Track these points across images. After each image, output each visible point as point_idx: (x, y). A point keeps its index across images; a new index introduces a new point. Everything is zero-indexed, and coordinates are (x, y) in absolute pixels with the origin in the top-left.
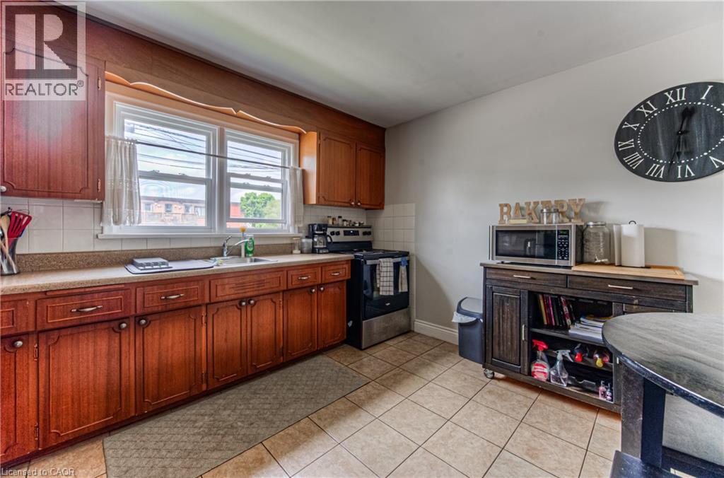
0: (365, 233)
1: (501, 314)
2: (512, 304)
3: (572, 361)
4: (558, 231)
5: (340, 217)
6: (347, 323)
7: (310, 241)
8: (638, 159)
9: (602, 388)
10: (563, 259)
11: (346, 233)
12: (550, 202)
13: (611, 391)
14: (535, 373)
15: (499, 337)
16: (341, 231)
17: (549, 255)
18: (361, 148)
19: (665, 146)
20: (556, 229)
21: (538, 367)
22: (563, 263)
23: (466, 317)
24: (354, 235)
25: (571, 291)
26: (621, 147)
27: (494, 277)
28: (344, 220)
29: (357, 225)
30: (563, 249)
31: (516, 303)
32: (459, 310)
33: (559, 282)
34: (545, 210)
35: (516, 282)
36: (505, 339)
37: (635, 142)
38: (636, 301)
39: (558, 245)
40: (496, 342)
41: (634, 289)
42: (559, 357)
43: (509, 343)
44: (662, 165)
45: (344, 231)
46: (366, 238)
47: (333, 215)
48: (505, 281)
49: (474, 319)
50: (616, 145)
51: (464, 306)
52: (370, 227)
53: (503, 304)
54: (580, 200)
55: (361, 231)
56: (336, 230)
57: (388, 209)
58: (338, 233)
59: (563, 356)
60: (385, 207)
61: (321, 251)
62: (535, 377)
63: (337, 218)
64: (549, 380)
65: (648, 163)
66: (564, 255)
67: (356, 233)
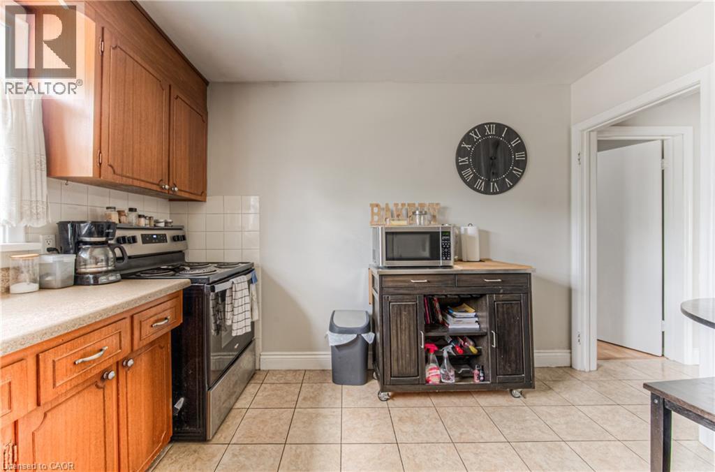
0: (176, 239)
1: (399, 326)
2: (409, 311)
3: (454, 354)
4: (442, 232)
5: (131, 210)
6: (173, 404)
7: (70, 259)
8: (469, 173)
9: (476, 372)
10: (446, 259)
11: (147, 239)
12: (414, 204)
13: (483, 373)
14: (430, 379)
15: (397, 352)
16: (138, 234)
17: (434, 256)
18: (177, 97)
19: (485, 165)
20: (440, 230)
21: (433, 371)
22: (446, 263)
23: (345, 335)
24: (159, 242)
25: (459, 289)
26: (461, 162)
27: (390, 284)
28: (140, 216)
29: (162, 225)
30: (446, 250)
31: (413, 310)
32: (332, 328)
33: (450, 282)
34: (417, 212)
35: (412, 287)
36: (403, 352)
37: (469, 159)
38: (501, 291)
39: (442, 246)
40: (394, 358)
41: (502, 281)
42: (445, 354)
43: (408, 355)
44: (483, 180)
45: (142, 235)
46: (177, 246)
47: (119, 207)
48: (401, 288)
49: (355, 336)
50: (457, 160)
51: (339, 323)
52: (180, 229)
53: (401, 314)
54: (437, 204)
55: (169, 234)
56: (129, 234)
57: (212, 201)
58: (134, 240)
59: (448, 352)
60: (208, 198)
61: (103, 279)
62: (430, 382)
63: (127, 211)
64: (441, 382)
65: (475, 178)
66: (447, 255)
67: (162, 239)
